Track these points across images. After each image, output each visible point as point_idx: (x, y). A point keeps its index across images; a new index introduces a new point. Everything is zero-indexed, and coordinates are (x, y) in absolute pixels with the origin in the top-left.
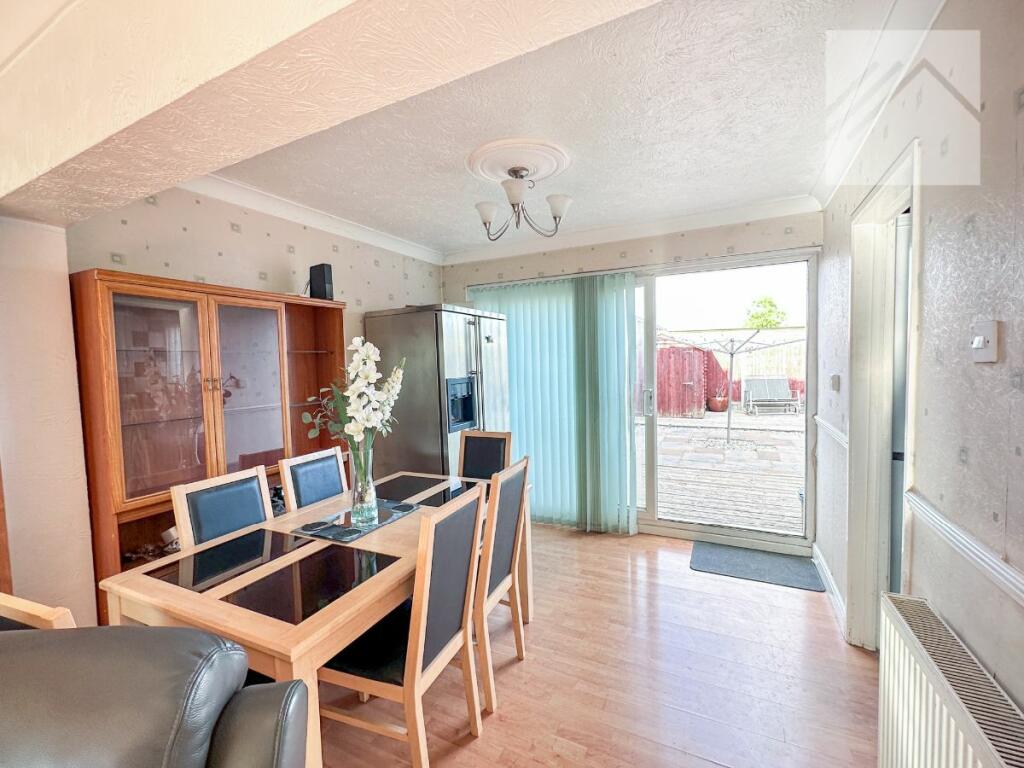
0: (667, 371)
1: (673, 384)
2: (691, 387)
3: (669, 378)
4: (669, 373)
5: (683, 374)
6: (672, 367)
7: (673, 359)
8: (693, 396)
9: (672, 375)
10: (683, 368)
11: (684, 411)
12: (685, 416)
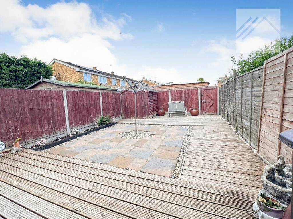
5: (142, 102)
6: (138, 99)
9: (138, 102)
10: (142, 99)
11: (143, 117)
12: (143, 119)
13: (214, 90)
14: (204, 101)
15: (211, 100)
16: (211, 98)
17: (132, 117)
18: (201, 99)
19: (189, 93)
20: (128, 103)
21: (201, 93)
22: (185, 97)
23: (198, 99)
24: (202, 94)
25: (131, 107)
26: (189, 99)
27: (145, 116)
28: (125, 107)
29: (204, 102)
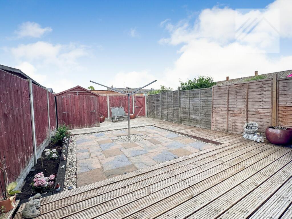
0: (82, 106)
1: (86, 112)
2: (94, 113)
3: (83, 109)
5: (91, 107)
6: (85, 104)
7: (85, 100)
8: (95, 117)
9: (85, 107)
10: (90, 104)
11: (91, 124)
12: (92, 127)
13: (143, 98)
15: (141, 106)
16: (141, 104)
17: (75, 127)
18: (135, 105)
19: (126, 99)
20: (68, 109)
21: (134, 100)
22: (123, 103)
23: (132, 105)
24: (136, 101)
25: (74, 113)
26: (126, 105)
27: (95, 123)
28: (64, 114)
29: (137, 108)
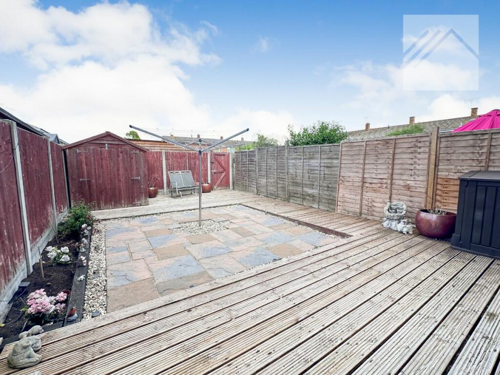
0: (115, 169)
1: (122, 179)
2: (138, 181)
3: (119, 175)
4: (118, 170)
5: (132, 170)
6: (121, 165)
7: (121, 158)
8: (140, 188)
9: (121, 171)
10: (131, 165)
11: (133, 201)
12: (134, 205)
13: (226, 157)
14: (215, 171)
15: (222, 170)
16: (222, 167)
17: (102, 205)
18: (211, 169)
19: (195, 158)
20: (89, 173)
22: (190, 164)
23: (207, 169)
24: (213, 161)
26: (195, 168)
27: (139, 200)
28: (81, 182)
29: (215, 173)
